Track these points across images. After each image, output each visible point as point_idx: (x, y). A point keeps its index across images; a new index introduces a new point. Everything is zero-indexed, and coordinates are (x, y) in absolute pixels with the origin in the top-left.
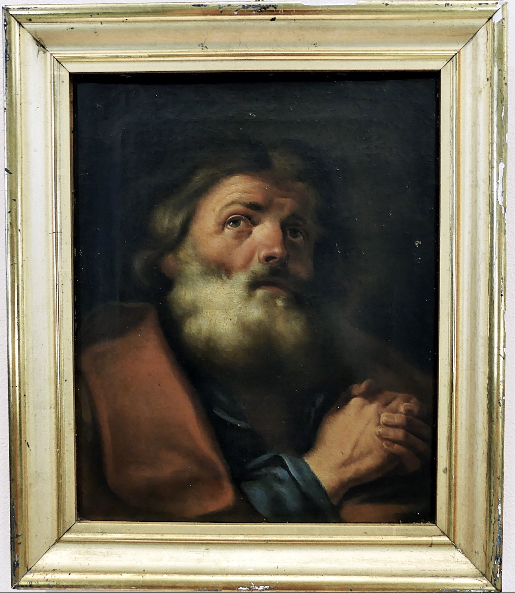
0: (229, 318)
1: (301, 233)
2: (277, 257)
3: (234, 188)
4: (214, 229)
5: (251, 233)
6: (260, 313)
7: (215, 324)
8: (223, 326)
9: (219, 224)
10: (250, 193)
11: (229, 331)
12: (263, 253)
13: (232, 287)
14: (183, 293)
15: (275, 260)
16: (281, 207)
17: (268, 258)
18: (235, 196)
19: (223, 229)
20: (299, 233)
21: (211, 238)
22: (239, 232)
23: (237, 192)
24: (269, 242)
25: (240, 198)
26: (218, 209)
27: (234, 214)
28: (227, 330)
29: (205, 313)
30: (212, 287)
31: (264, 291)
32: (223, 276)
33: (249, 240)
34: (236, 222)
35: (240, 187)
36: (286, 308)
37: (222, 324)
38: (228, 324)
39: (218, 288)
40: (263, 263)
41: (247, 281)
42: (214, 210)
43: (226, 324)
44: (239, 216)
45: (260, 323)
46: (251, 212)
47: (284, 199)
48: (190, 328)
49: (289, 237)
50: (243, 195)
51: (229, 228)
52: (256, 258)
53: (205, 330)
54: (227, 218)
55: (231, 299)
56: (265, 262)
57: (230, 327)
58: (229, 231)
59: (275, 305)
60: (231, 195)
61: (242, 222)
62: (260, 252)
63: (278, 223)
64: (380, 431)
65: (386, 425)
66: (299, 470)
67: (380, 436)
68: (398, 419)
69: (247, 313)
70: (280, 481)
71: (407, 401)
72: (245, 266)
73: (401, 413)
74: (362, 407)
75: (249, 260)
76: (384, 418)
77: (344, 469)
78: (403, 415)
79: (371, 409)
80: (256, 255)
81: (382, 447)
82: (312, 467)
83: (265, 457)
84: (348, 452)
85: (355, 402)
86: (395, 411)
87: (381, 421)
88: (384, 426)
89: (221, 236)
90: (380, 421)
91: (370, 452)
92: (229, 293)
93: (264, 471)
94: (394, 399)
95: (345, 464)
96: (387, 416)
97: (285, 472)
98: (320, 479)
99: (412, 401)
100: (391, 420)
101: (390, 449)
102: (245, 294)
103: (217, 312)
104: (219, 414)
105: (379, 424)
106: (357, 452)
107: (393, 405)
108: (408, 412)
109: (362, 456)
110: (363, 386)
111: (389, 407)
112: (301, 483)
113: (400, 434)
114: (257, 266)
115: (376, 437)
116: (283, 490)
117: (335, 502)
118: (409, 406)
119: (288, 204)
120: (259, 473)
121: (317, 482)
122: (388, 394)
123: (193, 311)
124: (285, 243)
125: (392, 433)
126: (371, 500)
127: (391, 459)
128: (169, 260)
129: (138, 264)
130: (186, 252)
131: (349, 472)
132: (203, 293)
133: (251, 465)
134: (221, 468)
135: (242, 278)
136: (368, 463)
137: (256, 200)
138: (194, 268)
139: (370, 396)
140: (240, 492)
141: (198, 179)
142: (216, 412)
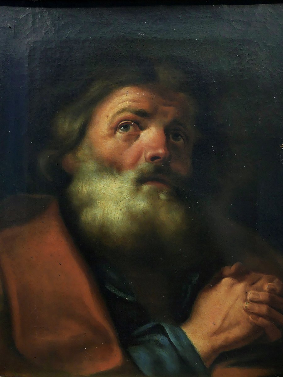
0: (119, 208)
1: (181, 136)
2: (161, 157)
3: (124, 97)
4: (107, 133)
5: (138, 136)
6: (146, 204)
7: (107, 214)
8: (114, 215)
9: (111, 129)
10: (138, 102)
11: (119, 220)
12: (149, 154)
13: (122, 182)
14: (80, 187)
15: (159, 160)
16: (165, 114)
17: (153, 158)
18: (126, 104)
19: (115, 133)
20: (180, 137)
21: (105, 141)
22: (129, 135)
23: (127, 101)
24: (154, 145)
25: (130, 106)
26: (111, 115)
27: (124, 120)
28: (117, 218)
29: (99, 204)
30: (105, 182)
31: (150, 186)
32: (115, 172)
33: (137, 142)
34: (126, 127)
35: (130, 96)
36: (169, 200)
37: (114, 213)
38: (118, 213)
39: (110, 183)
40: (148, 162)
41: (135, 177)
42: (107, 117)
43: (117, 214)
44: (129, 121)
45: (145, 213)
46: (139, 118)
47: (167, 108)
48: (86, 217)
49: (172, 140)
50: (132, 104)
51: (120, 132)
52: (143, 158)
53: (99, 218)
54: (119, 123)
55: (122, 193)
56: (151, 162)
57: (120, 216)
58: (120, 134)
59: (159, 198)
60: (122, 104)
61: (131, 127)
62: (146, 152)
63: (162, 128)
64: (247, 306)
65: (252, 301)
66: (177, 337)
67: (247, 310)
68: (263, 296)
69: (135, 205)
70: (161, 346)
71: (271, 281)
72: (134, 164)
73: (265, 291)
74: (232, 285)
75: (137, 159)
76: (250, 295)
77: (215, 337)
78: (267, 293)
79: (240, 287)
80: (143, 155)
81: (248, 319)
82: (189, 335)
83: (149, 326)
84: (219, 322)
85: (226, 281)
86: (260, 289)
87: (248, 297)
88: (251, 302)
89: (113, 139)
90: (246, 297)
91: (238, 323)
92: (120, 187)
93: (147, 337)
94: (259, 279)
95: (216, 333)
96: (253, 294)
97: (165, 339)
98: (195, 345)
99: (275, 281)
100: (257, 297)
101: (255, 321)
102: (133, 188)
103: (109, 203)
104: (110, 289)
105: (246, 300)
106: (227, 323)
107: (259, 284)
108: (271, 291)
109: (232, 326)
110: (233, 268)
111: (255, 286)
112: (179, 348)
113: (264, 309)
114: (143, 165)
115: (243, 311)
116: (164, 354)
117: (207, 364)
118: (273, 285)
119: (171, 112)
120: (143, 339)
121: (192, 347)
122: (254, 275)
123: (90, 202)
124: (168, 145)
125: (257, 308)
126: (238, 364)
127: (256, 330)
128: (69, 159)
129: (42, 161)
130: (83, 152)
131: (220, 340)
132: (98, 187)
133: (136, 333)
134: (112, 334)
135: (131, 175)
136: (236, 332)
137: (144, 108)
138: (91, 166)
139: (238, 276)
140: (127, 354)
141: (94, 89)
142: (107, 287)
